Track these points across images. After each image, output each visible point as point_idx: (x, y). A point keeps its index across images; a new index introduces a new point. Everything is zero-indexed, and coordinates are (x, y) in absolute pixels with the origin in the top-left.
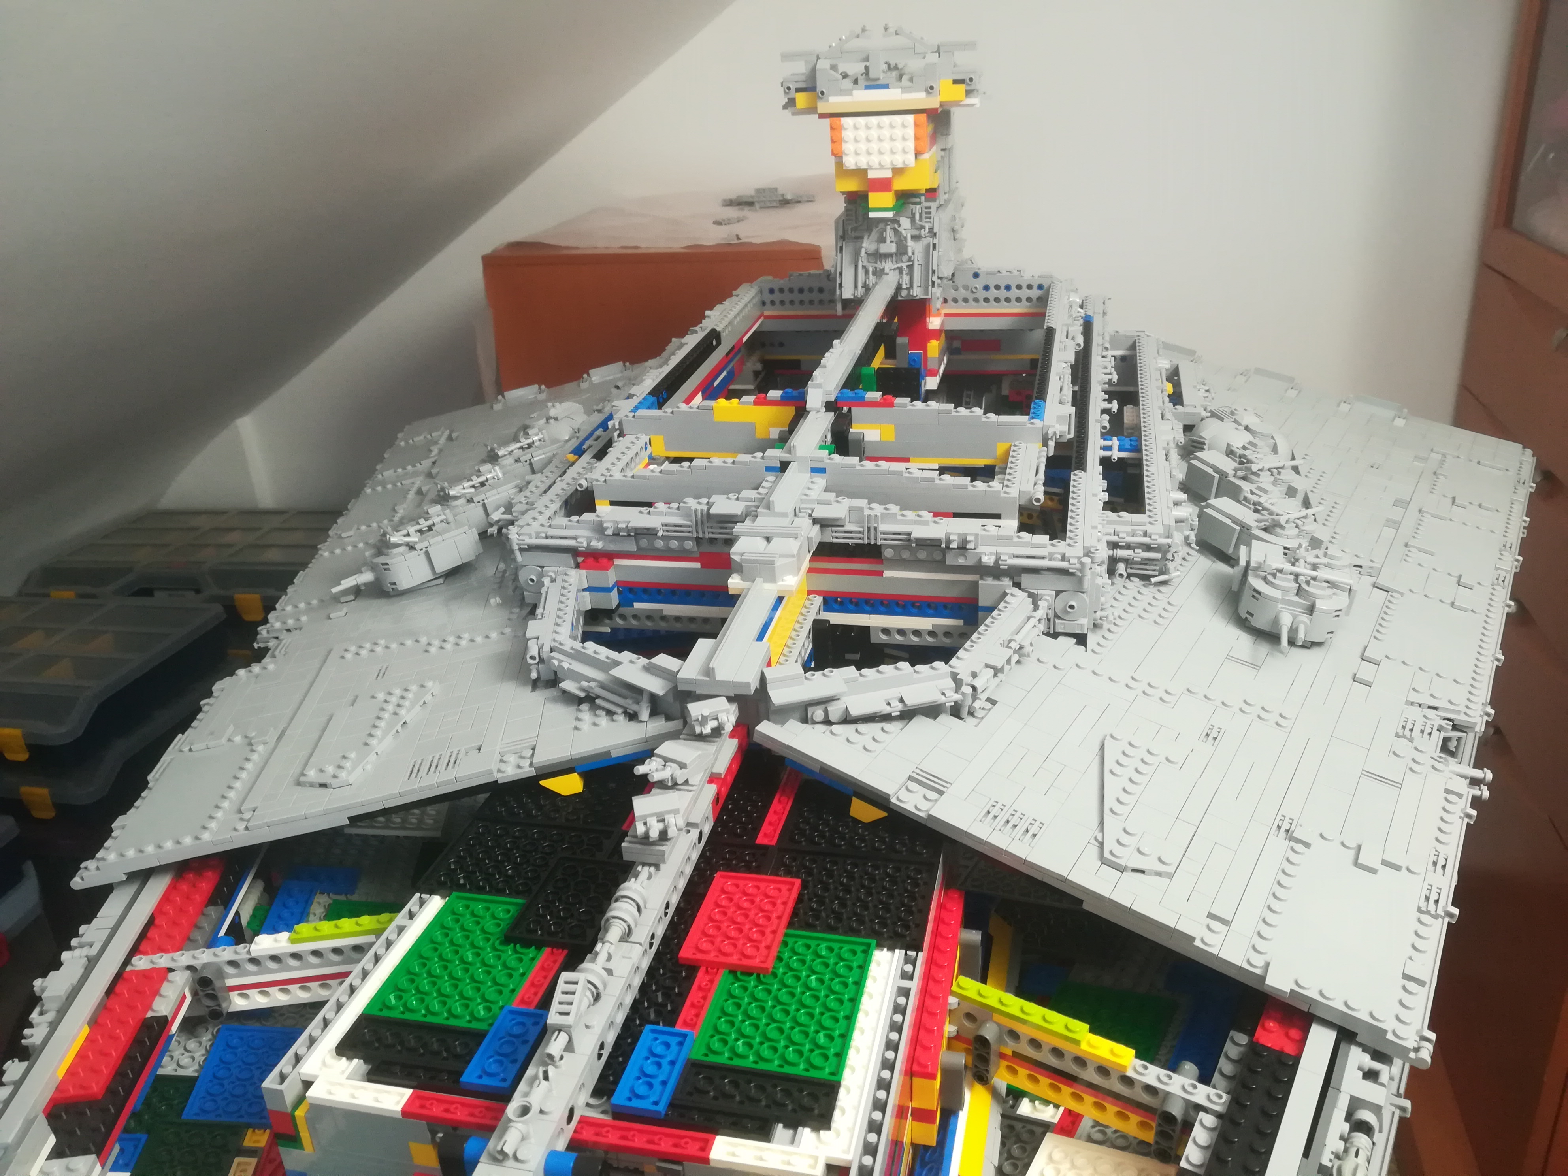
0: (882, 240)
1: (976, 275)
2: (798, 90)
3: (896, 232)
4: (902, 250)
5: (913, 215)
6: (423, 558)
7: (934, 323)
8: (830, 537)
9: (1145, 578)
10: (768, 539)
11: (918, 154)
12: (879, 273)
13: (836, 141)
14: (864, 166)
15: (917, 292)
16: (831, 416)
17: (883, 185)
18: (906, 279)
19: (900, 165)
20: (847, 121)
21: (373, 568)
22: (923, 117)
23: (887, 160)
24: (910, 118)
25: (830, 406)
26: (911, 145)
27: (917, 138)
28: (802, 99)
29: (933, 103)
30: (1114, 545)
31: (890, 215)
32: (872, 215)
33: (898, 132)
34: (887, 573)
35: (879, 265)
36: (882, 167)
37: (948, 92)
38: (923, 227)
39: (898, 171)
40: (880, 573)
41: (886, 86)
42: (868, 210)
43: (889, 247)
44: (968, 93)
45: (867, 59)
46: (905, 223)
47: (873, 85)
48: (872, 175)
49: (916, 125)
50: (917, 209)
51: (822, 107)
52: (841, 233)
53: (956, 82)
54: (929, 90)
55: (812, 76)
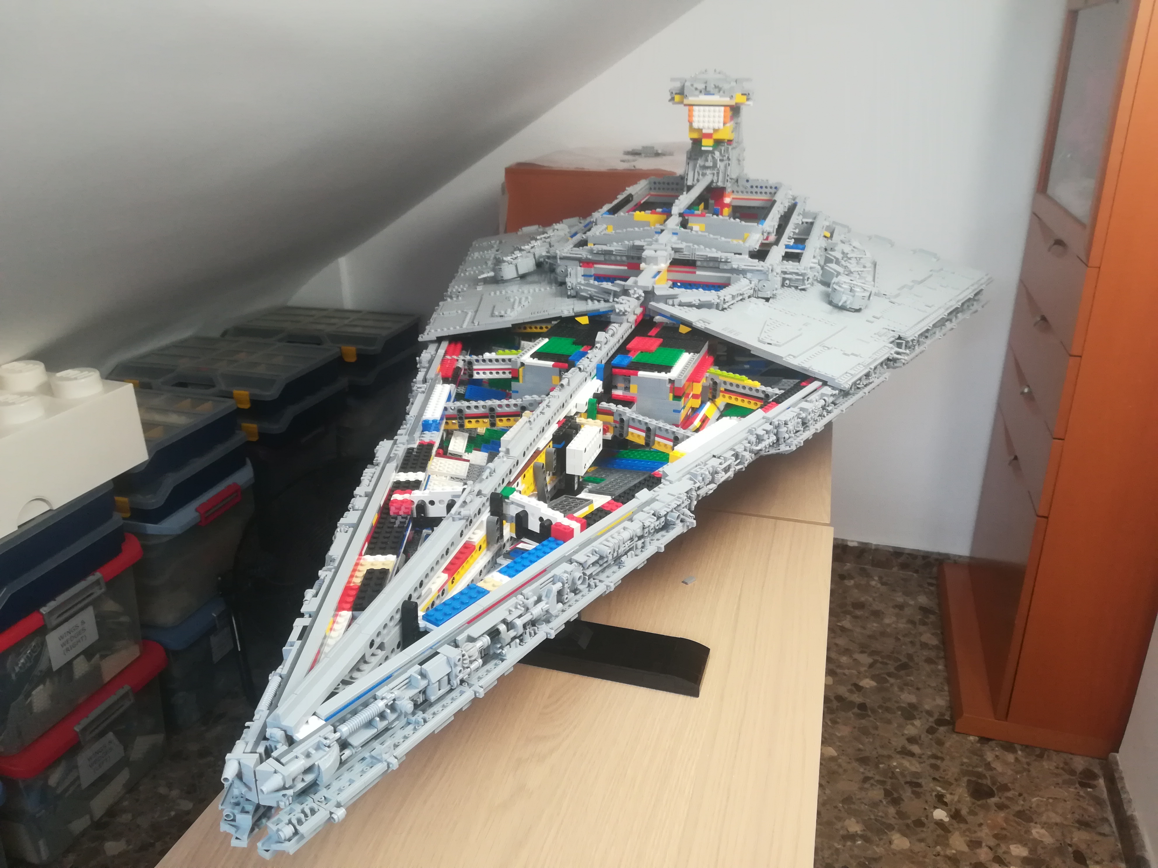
0: (707, 160)
1: (747, 181)
2: (676, 94)
3: (713, 158)
4: (715, 166)
5: (721, 150)
6: (514, 268)
7: (727, 200)
8: (678, 256)
9: (796, 288)
10: (656, 251)
11: (724, 124)
12: (704, 175)
13: (690, 115)
14: (701, 127)
15: (720, 184)
16: (681, 219)
17: (709, 136)
18: (715, 178)
19: (717, 128)
20: (696, 108)
21: (494, 270)
22: (728, 109)
23: (711, 125)
24: (722, 108)
25: (681, 215)
26: (722, 120)
27: (725, 117)
28: (677, 98)
29: (733, 103)
30: (785, 273)
31: (711, 149)
32: (703, 148)
33: (717, 114)
34: (698, 273)
35: (704, 171)
36: (709, 128)
37: (739, 99)
38: (725, 156)
39: (716, 130)
40: (695, 273)
41: (713, 94)
42: (701, 146)
43: (710, 164)
44: (748, 99)
45: (706, 83)
46: (717, 154)
47: (707, 93)
48: (704, 131)
49: (725, 111)
50: (723, 148)
51: (686, 101)
52: (689, 156)
53: (742, 94)
54: (732, 97)
55: (683, 88)
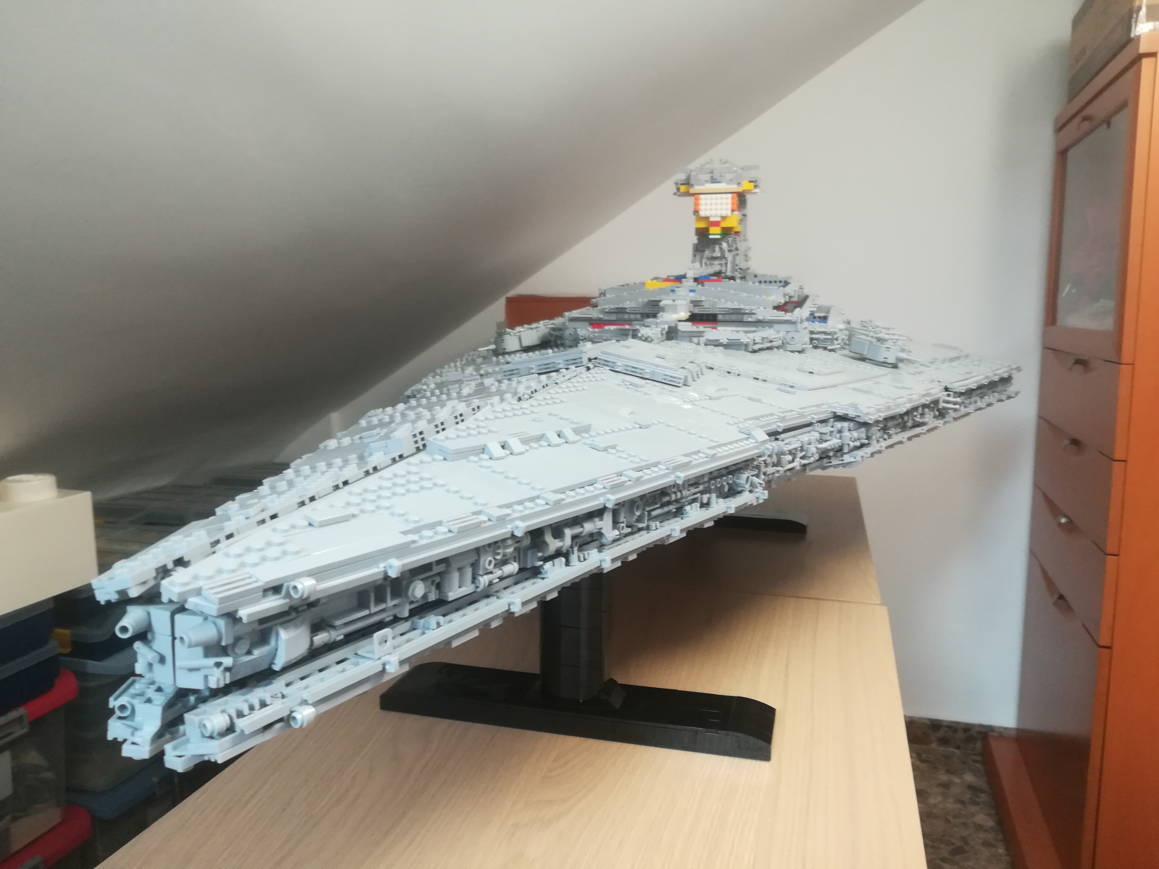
0: (714, 251)
1: (756, 276)
2: (682, 184)
3: (721, 248)
4: (723, 257)
5: (728, 241)
6: (517, 340)
8: (697, 311)
9: (825, 349)
11: (733, 211)
12: (712, 265)
13: (696, 204)
14: (708, 215)
17: (716, 224)
19: (724, 215)
20: (701, 196)
22: (735, 195)
23: (719, 213)
24: (730, 195)
26: (729, 207)
27: (733, 204)
28: (683, 189)
29: (740, 189)
30: (812, 333)
31: (719, 237)
32: (711, 237)
33: (724, 201)
35: (712, 262)
36: (716, 216)
37: (746, 186)
38: (733, 246)
39: (724, 218)
41: (720, 182)
42: (708, 235)
43: (718, 254)
44: (756, 186)
45: (712, 172)
46: (725, 245)
47: (714, 181)
48: (712, 219)
49: (733, 198)
50: (730, 239)
51: (692, 191)
53: (750, 182)
54: (739, 184)
55: (688, 178)
